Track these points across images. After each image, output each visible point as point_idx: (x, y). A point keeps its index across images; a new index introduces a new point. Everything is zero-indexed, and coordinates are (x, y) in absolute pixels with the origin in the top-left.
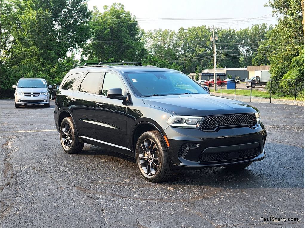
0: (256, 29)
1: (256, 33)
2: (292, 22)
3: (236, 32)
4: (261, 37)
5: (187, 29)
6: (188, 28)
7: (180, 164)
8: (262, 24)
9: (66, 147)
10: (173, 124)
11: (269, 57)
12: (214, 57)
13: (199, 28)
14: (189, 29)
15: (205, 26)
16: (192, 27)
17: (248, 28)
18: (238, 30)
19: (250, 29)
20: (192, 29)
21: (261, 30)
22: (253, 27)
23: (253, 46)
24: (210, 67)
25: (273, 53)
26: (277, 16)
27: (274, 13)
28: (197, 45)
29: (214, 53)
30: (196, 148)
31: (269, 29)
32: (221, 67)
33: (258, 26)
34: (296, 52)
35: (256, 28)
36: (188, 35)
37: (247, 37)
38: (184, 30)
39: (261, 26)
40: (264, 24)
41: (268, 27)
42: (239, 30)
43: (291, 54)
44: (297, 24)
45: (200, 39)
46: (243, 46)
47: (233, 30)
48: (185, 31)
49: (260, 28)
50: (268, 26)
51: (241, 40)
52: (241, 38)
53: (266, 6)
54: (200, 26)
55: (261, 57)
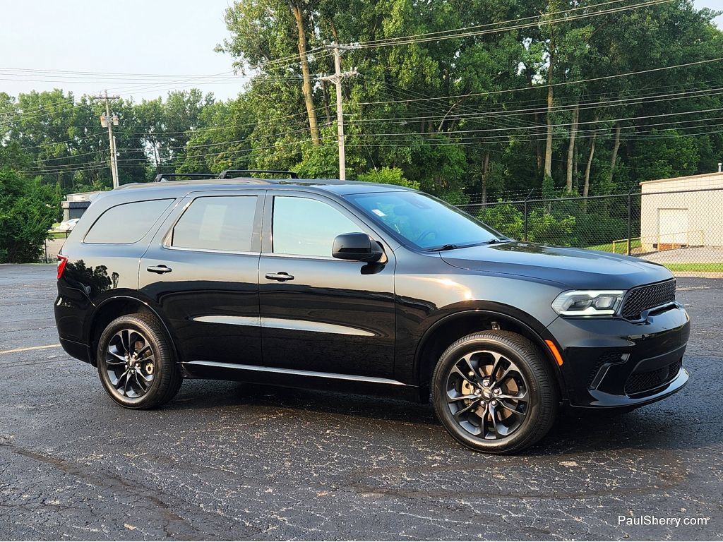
0: (178, 101)
1: (178, 110)
2: (283, 89)
3: (133, 106)
4: (190, 119)
5: (17, 96)
6: (20, 94)
7: (592, 404)
8: (189, 92)
9: (127, 393)
10: (568, 310)
11: (212, 165)
12: (112, 163)
13: (47, 97)
14: (22, 96)
15: (62, 90)
16: (29, 93)
17: (160, 99)
18: (138, 102)
19: (164, 101)
20: (28, 97)
21: (189, 105)
22: (170, 96)
23: (173, 140)
24: (82, 187)
25: (220, 155)
26: (244, 74)
27: (237, 67)
28: (45, 136)
29: (112, 155)
30: (621, 363)
31: (205, 103)
32: (106, 188)
33: (182, 95)
34: (296, 155)
35: (177, 99)
36: (20, 111)
37: (159, 120)
38: (8, 98)
39: (187, 95)
40: (194, 92)
41: (204, 99)
42: (141, 104)
43: (286, 159)
44: (292, 94)
45: (51, 122)
46: (151, 140)
47: (127, 102)
48: (11, 101)
49: (186, 99)
50: (204, 96)
51: (147, 125)
52: (147, 120)
53: (219, 50)
54: (50, 89)
55: (195, 165)
